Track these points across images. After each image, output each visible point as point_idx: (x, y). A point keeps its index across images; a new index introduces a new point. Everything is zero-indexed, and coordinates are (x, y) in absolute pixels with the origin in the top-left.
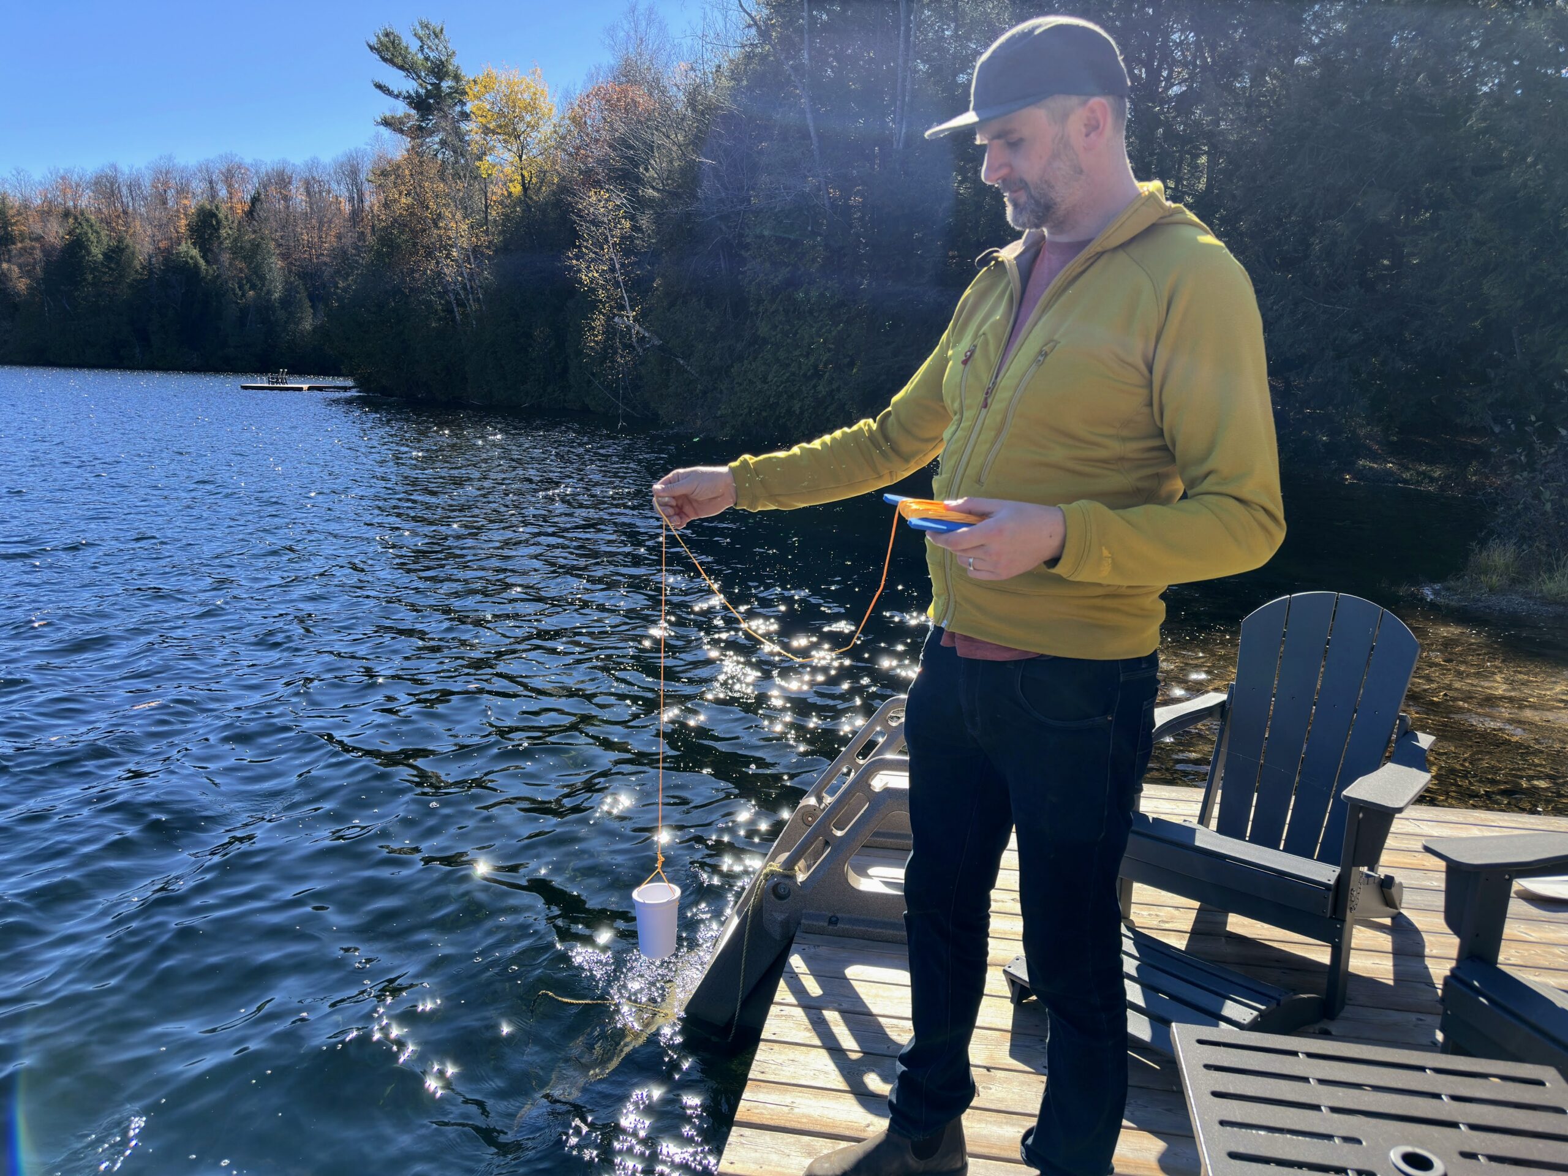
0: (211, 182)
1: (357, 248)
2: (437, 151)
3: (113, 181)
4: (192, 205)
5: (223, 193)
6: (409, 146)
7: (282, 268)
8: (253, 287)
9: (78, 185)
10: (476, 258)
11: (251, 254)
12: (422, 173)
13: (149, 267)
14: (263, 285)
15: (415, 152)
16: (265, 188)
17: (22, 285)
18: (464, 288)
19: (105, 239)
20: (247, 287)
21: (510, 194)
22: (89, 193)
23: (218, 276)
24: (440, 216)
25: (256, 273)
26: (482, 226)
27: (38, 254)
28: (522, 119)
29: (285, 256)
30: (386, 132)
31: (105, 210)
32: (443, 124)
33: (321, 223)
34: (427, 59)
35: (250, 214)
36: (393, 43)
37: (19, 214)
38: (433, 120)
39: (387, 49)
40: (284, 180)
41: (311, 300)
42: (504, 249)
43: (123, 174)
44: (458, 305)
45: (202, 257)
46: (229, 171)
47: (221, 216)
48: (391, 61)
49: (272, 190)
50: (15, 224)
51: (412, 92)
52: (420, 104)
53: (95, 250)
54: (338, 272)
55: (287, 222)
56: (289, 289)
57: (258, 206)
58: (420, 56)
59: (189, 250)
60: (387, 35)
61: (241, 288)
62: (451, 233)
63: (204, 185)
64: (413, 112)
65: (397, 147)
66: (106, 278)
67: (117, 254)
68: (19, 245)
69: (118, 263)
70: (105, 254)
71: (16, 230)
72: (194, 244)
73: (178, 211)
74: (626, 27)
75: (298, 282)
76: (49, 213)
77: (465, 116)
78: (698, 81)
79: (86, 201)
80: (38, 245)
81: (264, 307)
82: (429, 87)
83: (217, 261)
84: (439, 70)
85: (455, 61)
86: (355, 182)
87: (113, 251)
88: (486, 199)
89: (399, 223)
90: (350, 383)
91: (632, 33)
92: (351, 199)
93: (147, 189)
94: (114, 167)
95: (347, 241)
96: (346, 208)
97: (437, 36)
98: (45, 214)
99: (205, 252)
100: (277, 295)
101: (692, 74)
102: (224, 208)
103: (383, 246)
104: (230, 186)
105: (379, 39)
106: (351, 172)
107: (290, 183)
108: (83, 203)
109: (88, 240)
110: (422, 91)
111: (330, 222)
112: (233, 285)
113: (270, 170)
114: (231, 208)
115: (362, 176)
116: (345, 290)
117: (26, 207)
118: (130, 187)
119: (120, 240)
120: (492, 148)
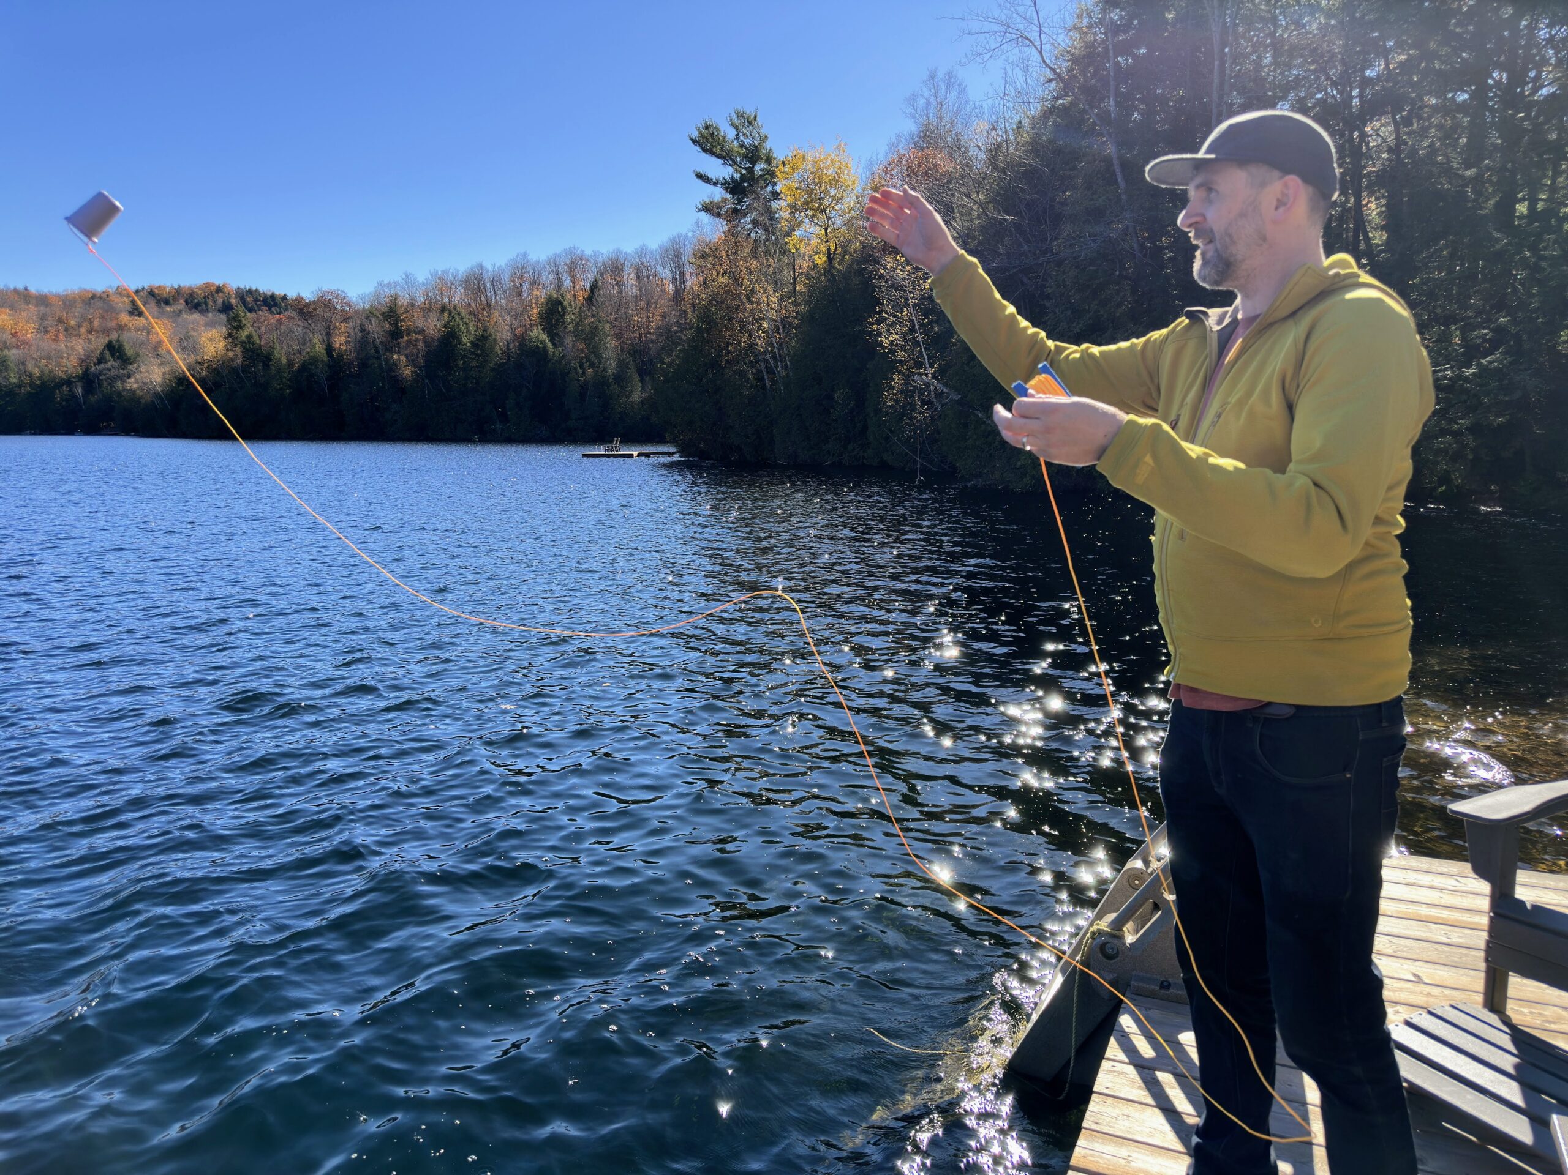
0: (558, 274)
1: (679, 325)
2: (750, 230)
3: (479, 278)
4: (542, 295)
5: (568, 283)
6: (726, 228)
7: (616, 347)
8: (592, 365)
9: (452, 284)
10: (784, 328)
11: (590, 337)
12: (736, 253)
13: (507, 352)
14: (600, 363)
15: (730, 233)
16: (602, 275)
17: (407, 371)
18: (774, 358)
19: (472, 329)
20: (586, 366)
21: (815, 266)
22: (461, 290)
23: (564, 357)
24: (752, 291)
25: (594, 353)
26: (790, 298)
27: (421, 345)
28: (827, 193)
29: (619, 337)
30: (705, 217)
31: (473, 304)
32: (756, 205)
33: (648, 304)
34: (742, 146)
35: (590, 299)
36: (712, 135)
37: (407, 311)
38: (747, 201)
39: (707, 140)
40: (617, 267)
41: (640, 375)
42: (809, 319)
43: (487, 271)
44: (768, 373)
45: (550, 341)
46: (572, 262)
47: (566, 303)
48: (710, 151)
49: (608, 277)
50: (403, 320)
51: (727, 178)
52: (735, 188)
53: (465, 340)
54: (663, 348)
55: (620, 305)
56: (622, 366)
57: (596, 292)
58: (736, 143)
59: (539, 335)
60: (707, 128)
61: (581, 366)
62: (763, 307)
63: (552, 277)
64: (729, 196)
65: (714, 229)
66: (474, 364)
67: (483, 341)
68: (406, 338)
69: (483, 351)
70: (472, 343)
71: (403, 325)
72: (543, 330)
73: (531, 301)
74: (926, 94)
75: (629, 359)
76: (430, 309)
77: (776, 195)
78: (999, 139)
79: (458, 296)
80: (420, 337)
81: (601, 383)
82: (744, 172)
83: (562, 344)
84: (753, 154)
85: (768, 145)
86: (679, 266)
87: (478, 340)
88: (794, 272)
89: (717, 300)
90: (673, 449)
91: (932, 99)
92: (674, 281)
93: (507, 284)
94: (480, 266)
95: (672, 319)
96: (670, 289)
97: (750, 123)
98: (427, 310)
99: (553, 336)
100: (610, 372)
101: (993, 133)
102: (568, 296)
103: (703, 322)
104: (573, 277)
105: (700, 132)
106: (674, 256)
107: (622, 270)
108: (456, 299)
109: (460, 330)
110: (737, 176)
111: (656, 303)
112: (575, 364)
113: (606, 260)
114: (574, 296)
115: (684, 259)
116: (670, 365)
117: (413, 305)
118: (492, 283)
119: (485, 329)
120: (801, 222)
